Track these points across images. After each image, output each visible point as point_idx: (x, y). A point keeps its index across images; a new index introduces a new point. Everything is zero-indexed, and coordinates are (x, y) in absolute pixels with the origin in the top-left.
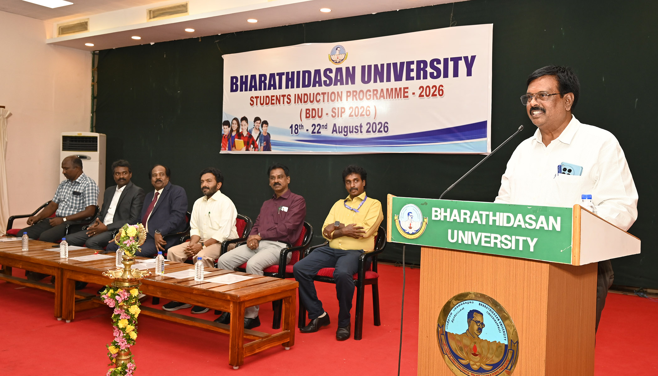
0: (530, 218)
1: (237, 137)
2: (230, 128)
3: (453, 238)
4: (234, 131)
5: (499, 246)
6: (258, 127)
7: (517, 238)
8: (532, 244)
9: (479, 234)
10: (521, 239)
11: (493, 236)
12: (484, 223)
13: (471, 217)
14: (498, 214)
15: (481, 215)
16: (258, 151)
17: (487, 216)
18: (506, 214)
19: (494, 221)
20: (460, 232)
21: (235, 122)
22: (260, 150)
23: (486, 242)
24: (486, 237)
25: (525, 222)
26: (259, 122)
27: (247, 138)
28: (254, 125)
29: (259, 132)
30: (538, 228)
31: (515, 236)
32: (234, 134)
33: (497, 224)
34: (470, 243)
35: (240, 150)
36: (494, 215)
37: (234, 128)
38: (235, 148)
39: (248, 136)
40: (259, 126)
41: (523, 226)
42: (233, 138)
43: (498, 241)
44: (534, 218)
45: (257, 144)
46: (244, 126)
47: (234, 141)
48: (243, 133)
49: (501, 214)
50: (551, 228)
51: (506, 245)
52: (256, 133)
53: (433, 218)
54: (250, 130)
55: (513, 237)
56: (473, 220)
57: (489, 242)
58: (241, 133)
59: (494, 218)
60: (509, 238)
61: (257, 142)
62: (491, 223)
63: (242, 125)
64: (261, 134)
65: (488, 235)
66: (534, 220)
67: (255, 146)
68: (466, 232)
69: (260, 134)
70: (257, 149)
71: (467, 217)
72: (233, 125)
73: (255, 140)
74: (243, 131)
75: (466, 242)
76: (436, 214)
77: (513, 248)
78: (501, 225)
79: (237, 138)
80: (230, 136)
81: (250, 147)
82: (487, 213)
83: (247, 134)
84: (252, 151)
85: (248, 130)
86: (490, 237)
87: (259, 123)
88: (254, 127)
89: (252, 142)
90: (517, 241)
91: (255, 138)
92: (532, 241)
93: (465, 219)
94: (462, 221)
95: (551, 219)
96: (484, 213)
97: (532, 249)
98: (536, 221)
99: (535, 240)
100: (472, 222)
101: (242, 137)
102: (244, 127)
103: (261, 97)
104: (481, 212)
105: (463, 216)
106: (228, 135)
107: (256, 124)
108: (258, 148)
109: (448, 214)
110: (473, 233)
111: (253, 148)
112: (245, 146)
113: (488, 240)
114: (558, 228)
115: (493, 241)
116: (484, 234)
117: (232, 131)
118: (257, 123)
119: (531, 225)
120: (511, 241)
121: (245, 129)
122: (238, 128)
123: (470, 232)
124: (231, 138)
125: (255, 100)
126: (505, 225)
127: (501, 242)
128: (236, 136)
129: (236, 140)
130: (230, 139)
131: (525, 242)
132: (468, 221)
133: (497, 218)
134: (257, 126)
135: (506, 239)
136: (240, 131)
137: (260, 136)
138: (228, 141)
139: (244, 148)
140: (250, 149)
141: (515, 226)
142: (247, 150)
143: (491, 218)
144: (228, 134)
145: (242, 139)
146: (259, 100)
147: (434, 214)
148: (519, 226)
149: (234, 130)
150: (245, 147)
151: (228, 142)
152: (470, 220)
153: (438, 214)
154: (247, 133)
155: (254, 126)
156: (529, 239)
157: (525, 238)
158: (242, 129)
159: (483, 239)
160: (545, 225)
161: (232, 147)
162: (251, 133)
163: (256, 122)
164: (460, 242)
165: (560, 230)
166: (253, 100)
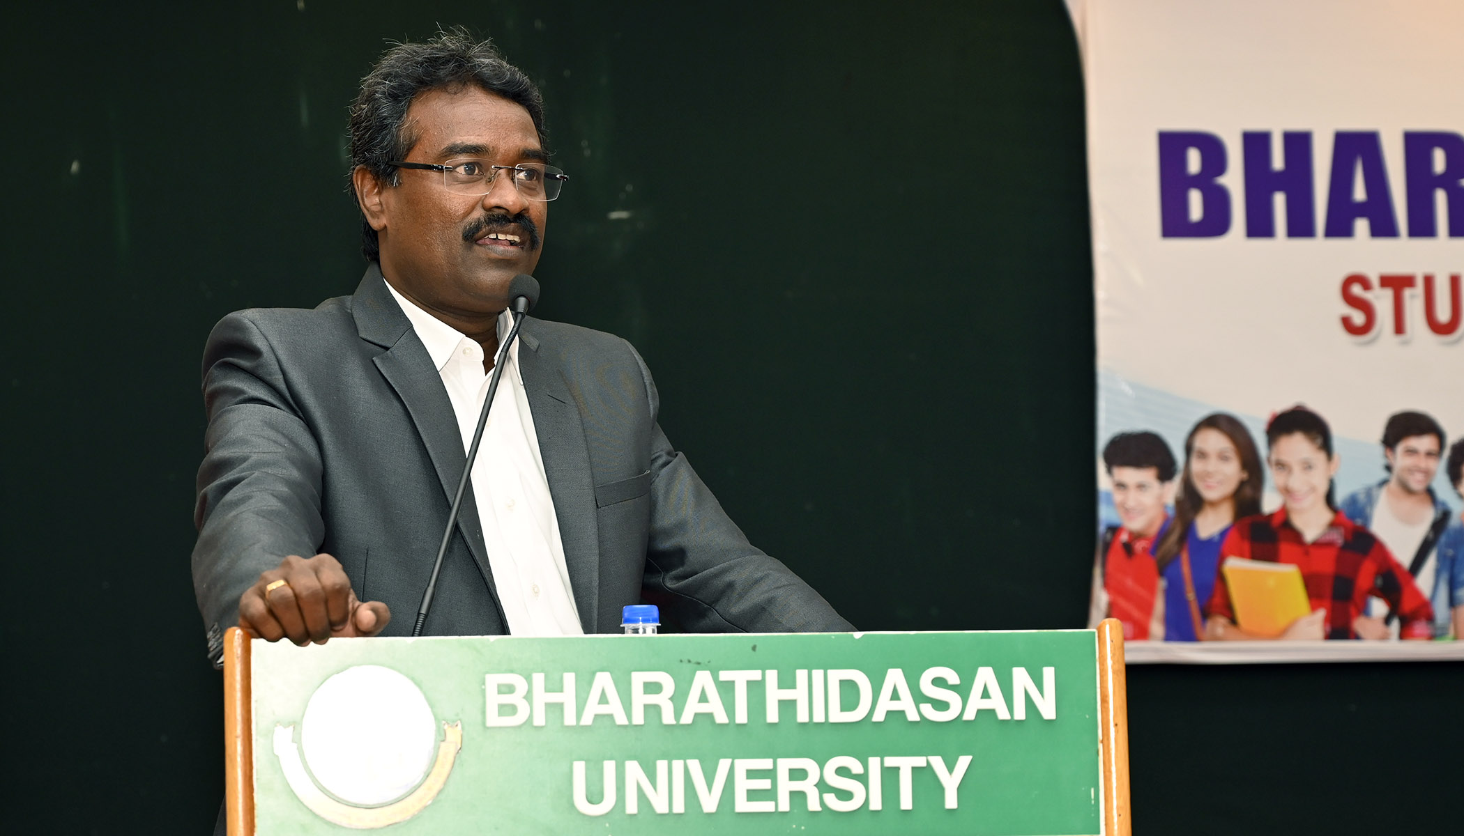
0: (939, 682)
1: (1246, 546)
2: (1173, 489)
3: (594, 797)
4: (1213, 504)
5: (813, 805)
6: (1419, 476)
7: (890, 762)
8: (950, 782)
9: (724, 765)
10: (906, 764)
11: (785, 765)
12: (741, 717)
13: (679, 700)
14: (801, 675)
15: (726, 689)
16: (1432, 637)
17: (756, 689)
18: (836, 675)
19: (787, 706)
20: (633, 770)
21: (1214, 441)
22: (1452, 632)
23: (753, 795)
24: (751, 774)
25: (919, 698)
26: (1425, 443)
27: (1331, 554)
28: (1389, 468)
29: (1428, 516)
30: (970, 715)
31: (878, 759)
32: (1210, 524)
33: (802, 717)
34: (679, 807)
35: (1281, 634)
36: (787, 682)
37: (1209, 487)
38: (1233, 621)
39: (1338, 537)
40: (1428, 474)
41: (913, 716)
42: (1213, 552)
43: (808, 787)
44: (953, 677)
45: (1417, 593)
46: (1297, 469)
47: (1221, 578)
48: (1298, 521)
49: (818, 674)
50: (1020, 714)
51: (845, 795)
52: (1408, 520)
53: (493, 719)
54: (1353, 500)
55: (874, 763)
56: (692, 707)
57: (771, 794)
58: (1276, 522)
59: (787, 694)
60: (856, 767)
61: (1425, 581)
62: (772, 716)
63: (1281, 465)
64: (1454, 522)
65: (766, 764)
66: (953, 688)
67: (1407, 605)
68: (662, 765)
69: (1440, 524)
70: (1420, 627)
71: (663, 700)
72: (1197, 466)
73: (1398, 566)
74: (1292, 505)
75: (661, 807)
76: (507, 699)
77: (876, 804)
78: (819, 717)
79: (1241, 555)
80: (1174, 538)
81: (1364, 610)
82: (756, 675)
83: (1333, 525)
84: (1384, 637)
85: (1340, 497)
86: (771, 774)
87: (1429, 454)
88: (1384, 483)
89: (1379, 582)
90: (891, 775)
91: (1403, 554)
92: (950, 769)
93: (653, 711)
94: (638, 719)
95: (1021, 677)
96: (741, 678)
97: (951, 801)
98: (963, 690)
99: (964, 762)
100: (687, 718)
101: (1285, 548)
102: (1297, 481)
103: (1429, 281)
104: (724, 676)
105: (640, 699)
106: (1163, 534)
107: (1401, 460)
108: (1430, 618)
109: (568, 697)
110: (694, 766)
111: (1387, 621)
112: (1314, 608)
113: (765, 784)
114: (1048, 710)
115: (785, 786)
116: (743, 765)
117: (1192, 502)
118: (1411, 452)
119: (941, 705)
120: (863, 779)
121: (1313, 489)
122: (1242, 484)
123: (678, 765)
124: (1185, 557)
125: (1382, 301)
126: (837, 716)
127: (822, 786)
128: (1234, 537)
129: (1235, 567)
130: (1176, 558)
131: (923, 776)
132: (668, 718)
133: (799, 694)
134: (1411, 470)
135: (842, 771)
136: (1270, 503)
137: (1443, 539)
138: (1162, 573)
139: (1316, 621)
140: (1359, 624)
141: (879, 716)
142: (1339, 630)
143: (774, 695)
144: (1154, 530)
145: (1288, 561)
146: (1414, 301)
147: (494, 700)
148: (896, 716)
149: (1209, 494)
150: (1321, 614)
151: (1162, 584)
152: (678, 713)
153: (516, 699)
154: (1326, 516)
155: (1383, 474)
156: (937, 763)
157: (920, 761)
158: (1286, 491)
159: (743, 785)
160: (997, 703)
161: (1206, 614)
162: (1367, 518)
163: (1400, 448)
164: (632, 807)
165: (1053, 717)
166: (1367, 296)
